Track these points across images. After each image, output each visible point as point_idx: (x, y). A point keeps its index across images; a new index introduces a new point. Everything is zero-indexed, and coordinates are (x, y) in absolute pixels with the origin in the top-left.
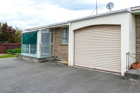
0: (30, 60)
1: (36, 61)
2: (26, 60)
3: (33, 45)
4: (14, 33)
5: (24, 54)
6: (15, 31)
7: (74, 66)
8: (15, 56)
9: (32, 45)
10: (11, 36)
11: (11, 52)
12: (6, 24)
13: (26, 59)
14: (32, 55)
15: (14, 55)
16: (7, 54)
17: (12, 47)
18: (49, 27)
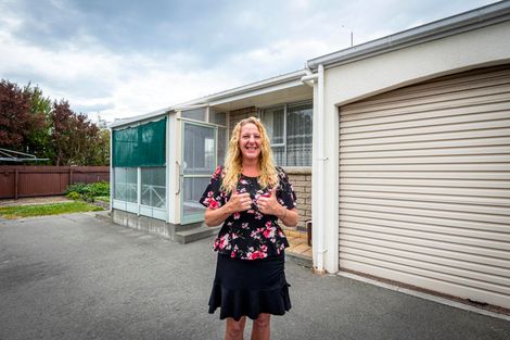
0: (139, 227)
1: (165, 234)
2: (127, 227)
3: (151, 173)
4: (92, 135)
5: (119, 204)
6: (94, 129)
7: (340, 269)
8: (94, 206)
9: (147, 171)
10: (82, 143)
11: (82, 192)
12: (66, 105)
13: (125, 222)
14: (146, 210)
15: (91, 205)
16: (70, 198)
17: (88, 176)
18: (212, 104)
